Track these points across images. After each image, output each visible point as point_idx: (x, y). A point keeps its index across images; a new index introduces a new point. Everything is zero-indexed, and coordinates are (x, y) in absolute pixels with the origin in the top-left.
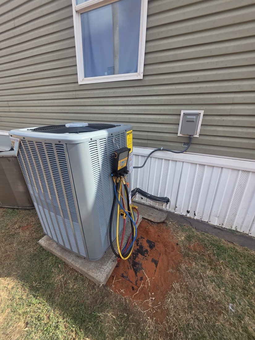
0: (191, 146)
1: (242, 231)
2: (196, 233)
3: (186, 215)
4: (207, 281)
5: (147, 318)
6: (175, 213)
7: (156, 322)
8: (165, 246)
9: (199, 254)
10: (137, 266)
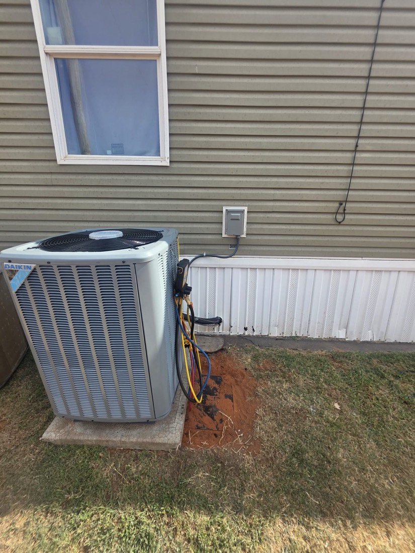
0: (240, 248)
1: (301, 335)
2: (261, 350)
3: (244, 334)
4: (286, 394)
5: (243, 456)
6: (231, 334)
7: (254, 455)
8: (233, 375)
9: (271, 371)
10: (211, 410)
